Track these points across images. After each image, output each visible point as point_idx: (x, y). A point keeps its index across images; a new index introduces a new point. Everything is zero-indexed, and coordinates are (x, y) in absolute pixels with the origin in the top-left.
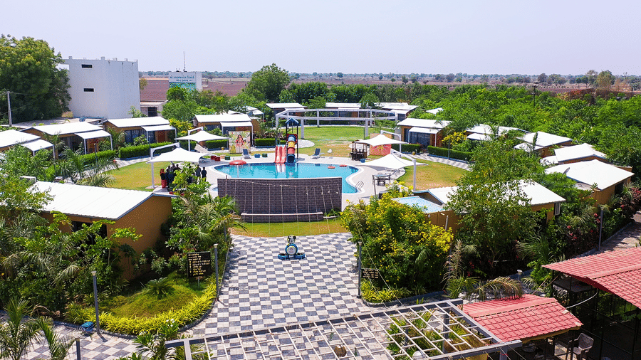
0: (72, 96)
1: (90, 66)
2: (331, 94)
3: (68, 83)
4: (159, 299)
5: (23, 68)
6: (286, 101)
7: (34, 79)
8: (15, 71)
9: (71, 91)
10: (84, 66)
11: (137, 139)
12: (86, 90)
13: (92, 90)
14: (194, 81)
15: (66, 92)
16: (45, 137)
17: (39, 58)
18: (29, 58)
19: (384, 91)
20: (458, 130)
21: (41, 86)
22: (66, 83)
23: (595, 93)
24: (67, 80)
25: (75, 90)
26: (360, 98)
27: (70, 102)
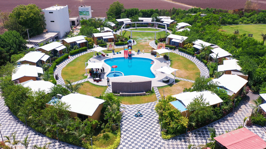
0: (46, 24)
1: (52, 13)
2: (141, 14)
3: (45, 19)
4: (107, 140)
5: (30, 18)
6: (123, 18)
7: (34, 21)
8: (27, 20)
9: (46, 22)
10: (50, 13)
11: (75, 47)
12: (51, 21)
13: (53, 21)
14: (88, 11)
15: (44, 22)
16: (46, 52)
17: (35, 14)
18: (32, 15)
19: (161, 11)
20: (190, 43)
21: (37, 24)
22: (44, 20)
23: (244, 10)
24: (44, 18)
25: (48, 22)
26: (152, 15)
27: (46, 26)
